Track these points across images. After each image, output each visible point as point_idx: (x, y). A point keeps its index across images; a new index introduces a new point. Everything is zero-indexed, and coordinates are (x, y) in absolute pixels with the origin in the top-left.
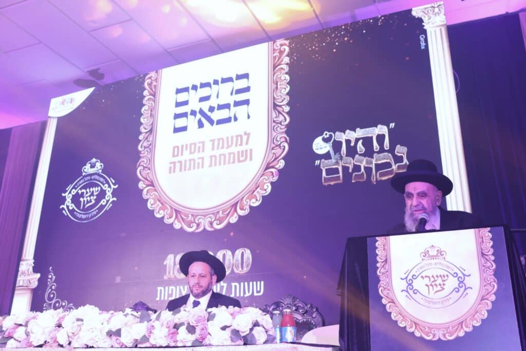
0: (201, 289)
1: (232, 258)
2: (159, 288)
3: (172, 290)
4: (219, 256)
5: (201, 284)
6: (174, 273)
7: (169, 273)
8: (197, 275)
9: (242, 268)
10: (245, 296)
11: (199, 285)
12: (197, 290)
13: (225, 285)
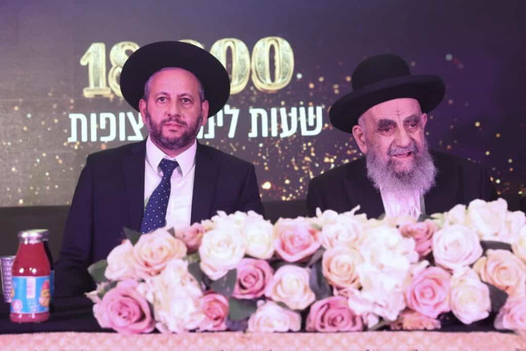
0: (183, 130)
1: (247, 56)
2: (74, 117)
3: (108, 120)
4: (218, 50)
5: (182, 119)
6: (108, 85)
7: (97, 84)
8: (174, 98)
9: (273, 78)
10: (282, 135)
11: (178, 121)
12: (173, 131)
13: (235, 113)
